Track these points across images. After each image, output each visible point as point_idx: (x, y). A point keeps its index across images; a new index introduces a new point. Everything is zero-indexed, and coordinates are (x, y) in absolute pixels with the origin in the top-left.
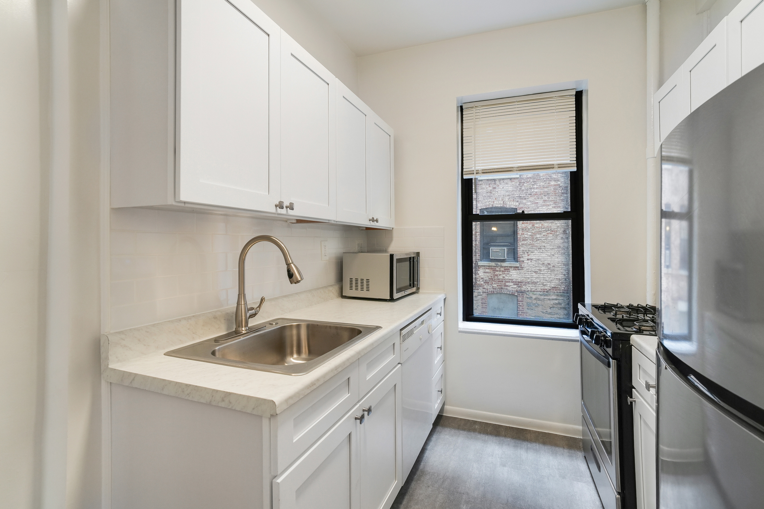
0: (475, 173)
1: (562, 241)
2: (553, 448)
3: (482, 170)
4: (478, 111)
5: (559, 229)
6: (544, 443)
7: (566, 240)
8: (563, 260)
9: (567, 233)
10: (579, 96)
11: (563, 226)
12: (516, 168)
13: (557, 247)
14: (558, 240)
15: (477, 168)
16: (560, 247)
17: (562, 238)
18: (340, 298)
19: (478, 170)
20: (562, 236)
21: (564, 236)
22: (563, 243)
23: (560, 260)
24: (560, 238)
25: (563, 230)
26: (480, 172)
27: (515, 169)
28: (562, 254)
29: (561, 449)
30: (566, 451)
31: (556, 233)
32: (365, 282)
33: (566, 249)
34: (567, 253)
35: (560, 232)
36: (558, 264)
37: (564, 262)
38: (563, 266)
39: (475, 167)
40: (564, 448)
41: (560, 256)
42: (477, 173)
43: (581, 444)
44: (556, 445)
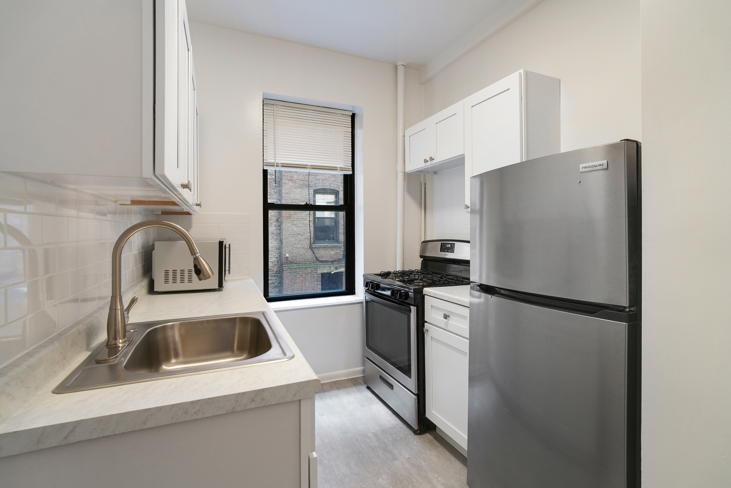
0: (275, 166)
1: (275, 228)
2: (346, 389)
3: (281, 164)
4: (278, 109)
5: (273, 218)
6: (338, 389)
7: (279, 228)
8: (276, 245)
9: (279, 222)
10: (353, 116)
11: (276, 215)
12: (310, 166)
13: (271, 234)
14: (273, 228)
15: (277, 161)
16: (274, 233)
17: (275, 225)
18: (148, 295)
19: (278, 163)
20: (276, 224)
21: (277, 224)
22: (276, 230)
23: (273, 245)
24: (274, 225)
25: (276, 218)
26: (280, 165)
27: (308, 166)
28: (275, 239)
29: (351, 388)
30: (354, 388)
31: (270, 221)
32: (186, 273)
33: (278, 235)
34: (279, 239)
35: (274, 220)
36: (272, 249)
37: (277, 247)
38: (276, 250)
39: (275, 159)
40: (351, 387)
41: (274, 241)
42: (277, 166)
43: (360, 381)
44: (346, 387)
